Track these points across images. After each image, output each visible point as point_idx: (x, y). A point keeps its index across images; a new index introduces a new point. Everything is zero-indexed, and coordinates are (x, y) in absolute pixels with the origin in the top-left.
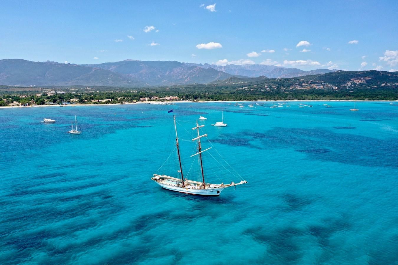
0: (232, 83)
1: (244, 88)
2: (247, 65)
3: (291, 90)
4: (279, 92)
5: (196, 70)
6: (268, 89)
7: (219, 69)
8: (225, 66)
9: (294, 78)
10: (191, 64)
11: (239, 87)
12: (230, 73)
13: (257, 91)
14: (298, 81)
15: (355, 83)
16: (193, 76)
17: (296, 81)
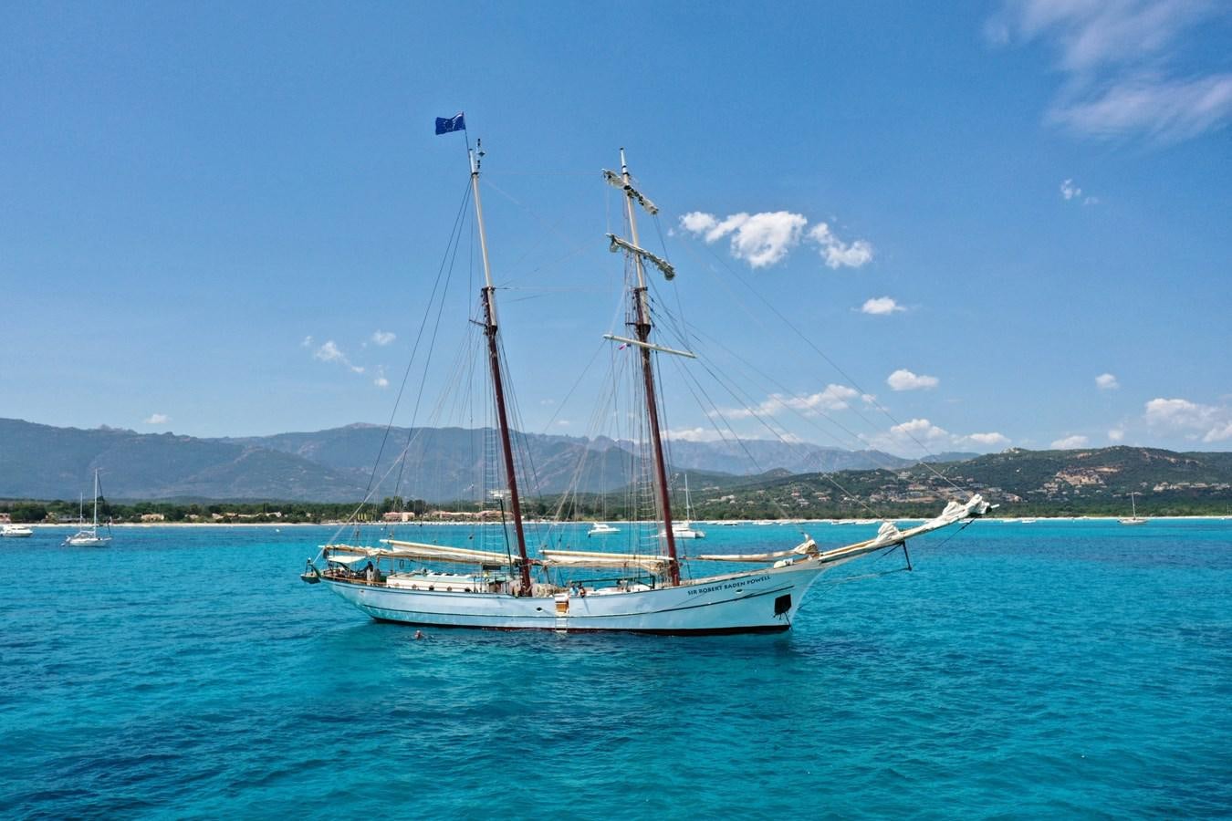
1: (724, 499)
6: (803, 502)
11: (708, 498)
14: (894, 480)
15: (1071, 486)
17: (886, 478)
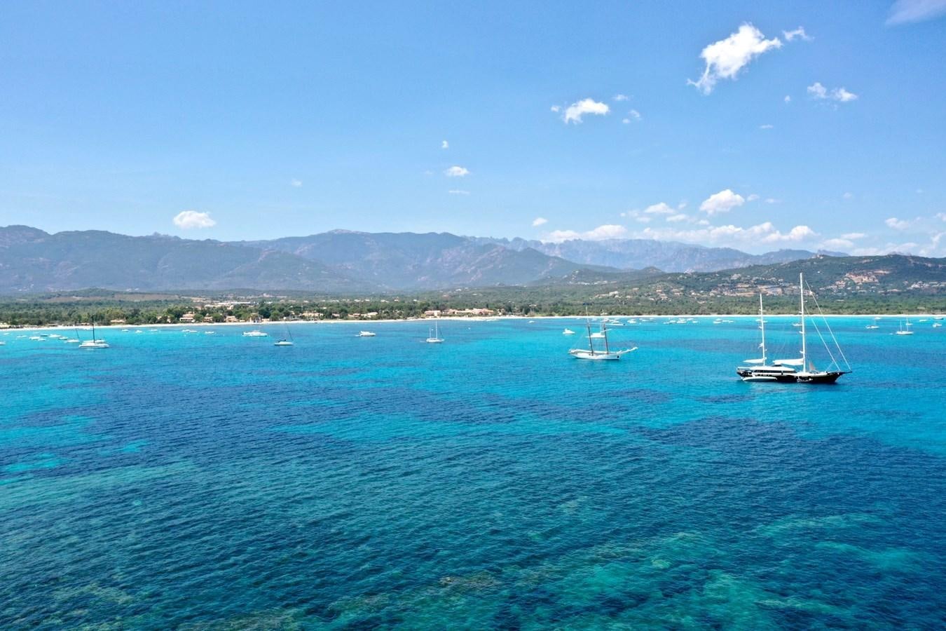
0: (583, 283)
1: (611, 294)
2: (613, 240)
3: (712, 297)
4: (687, 302)
5: (496, 253)
6: (664, 297)
7: (547, 250)
8: (561, 244)
9: (719, 273)
10: (481, 239)
11: (600, 293)
12: (573, 260)
13: (639, 299)
14: (727, 279)
15: (855, 284)
16: (491, 266)
17: (723, 279)
